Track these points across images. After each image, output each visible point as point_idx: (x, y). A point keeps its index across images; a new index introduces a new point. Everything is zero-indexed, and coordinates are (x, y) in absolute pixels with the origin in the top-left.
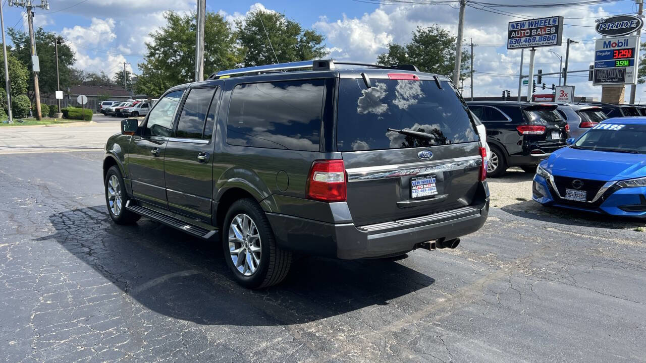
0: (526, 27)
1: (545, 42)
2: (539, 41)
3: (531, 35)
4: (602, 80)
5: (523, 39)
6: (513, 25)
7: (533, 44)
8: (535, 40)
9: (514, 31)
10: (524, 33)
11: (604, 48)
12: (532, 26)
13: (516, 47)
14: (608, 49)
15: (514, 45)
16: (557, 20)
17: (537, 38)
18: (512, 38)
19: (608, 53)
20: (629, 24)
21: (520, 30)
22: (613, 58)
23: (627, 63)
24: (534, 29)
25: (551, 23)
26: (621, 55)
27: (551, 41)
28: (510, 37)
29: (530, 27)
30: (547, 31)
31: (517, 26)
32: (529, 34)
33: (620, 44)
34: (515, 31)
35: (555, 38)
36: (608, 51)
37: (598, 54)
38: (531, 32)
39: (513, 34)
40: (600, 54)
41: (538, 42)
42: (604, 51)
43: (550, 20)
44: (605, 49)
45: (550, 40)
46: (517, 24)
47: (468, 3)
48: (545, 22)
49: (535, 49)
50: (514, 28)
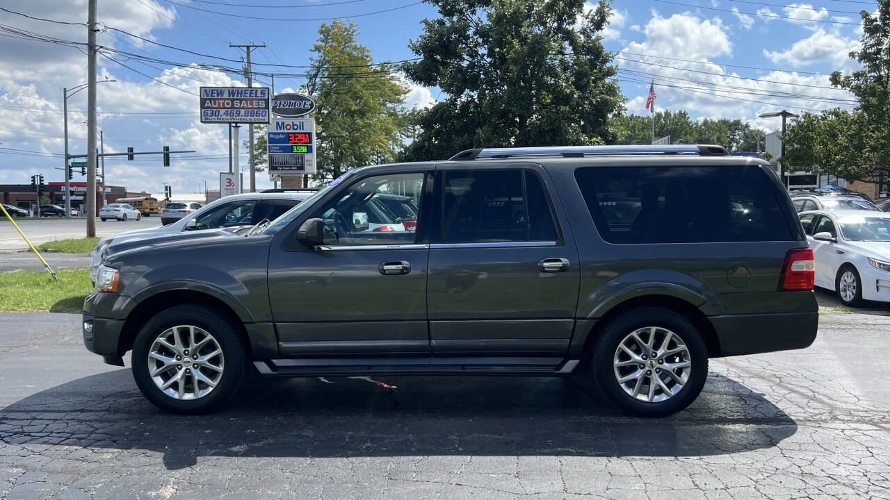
0: (226, 95)
1: (253, 118)
2: (245, 116)
3: (233, 107)
4: (279, 168)
5: (222, 111)
6: (206, 91)
7: (236, 119)
8: (239, 114)
9: (208, 99)
10: (223, 103)
11: (277, 129)
12: (233, 96)
13: (213, 120)
14: (282, 131)
15: (211, 118)
16: (267, 92)
17: (242, 112)
18: (205, 108)
19: (283, 137)
20: (303, 105)
21: (218, 99)
22: (289, 143)
23: (305, 150)
24: (237, 99)
25: (259, 94)
26: (298, 140)
27: (261, 117)
28: (202, 106)
29: (231, 97)
30: (254, 104)
31: (212, 93)
32: (230, 106)
33: (295, 127)
34: (210, 100)
35: (265, 114)
36: (283, 134)
37: (271, 136)
38: (233, 104)
39: (208, 104)
40: (273, 136)
41: (243, 117)
42: (278, 134)
43: (256, 91)
44: (279, 131)
45: (259, 116)
46: (212, 90)
47: (101, 49)
48: (251, 93)
49: (238, 125)
50: (207, 96)
